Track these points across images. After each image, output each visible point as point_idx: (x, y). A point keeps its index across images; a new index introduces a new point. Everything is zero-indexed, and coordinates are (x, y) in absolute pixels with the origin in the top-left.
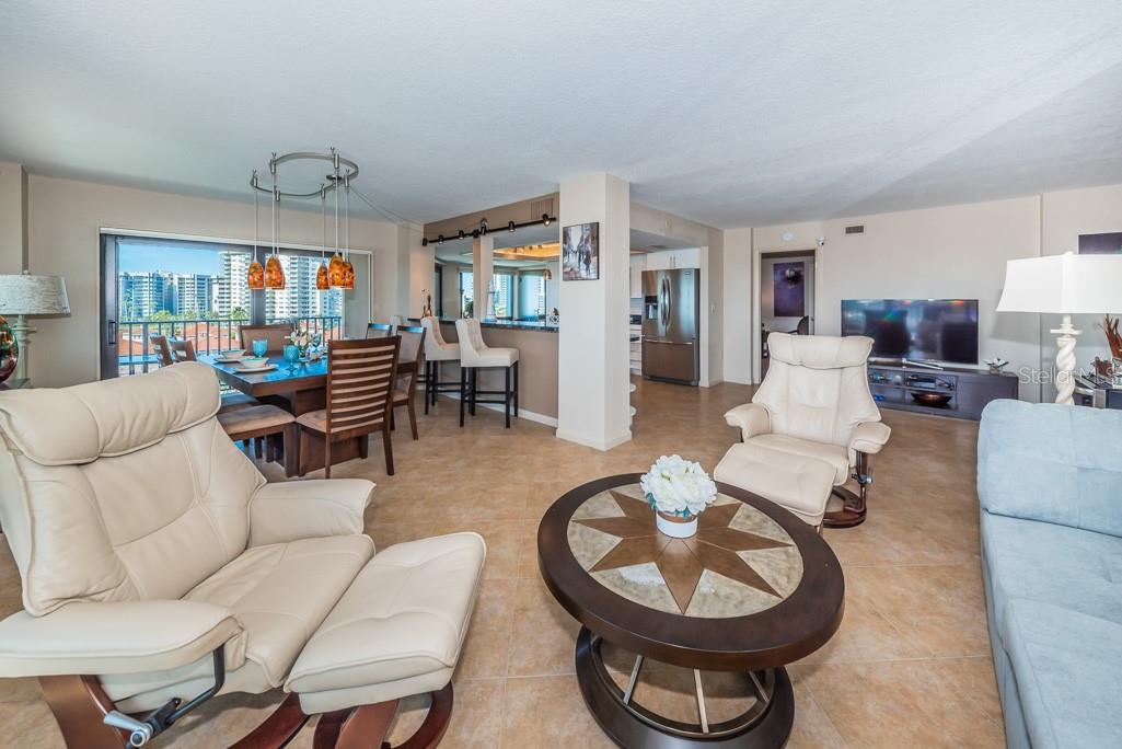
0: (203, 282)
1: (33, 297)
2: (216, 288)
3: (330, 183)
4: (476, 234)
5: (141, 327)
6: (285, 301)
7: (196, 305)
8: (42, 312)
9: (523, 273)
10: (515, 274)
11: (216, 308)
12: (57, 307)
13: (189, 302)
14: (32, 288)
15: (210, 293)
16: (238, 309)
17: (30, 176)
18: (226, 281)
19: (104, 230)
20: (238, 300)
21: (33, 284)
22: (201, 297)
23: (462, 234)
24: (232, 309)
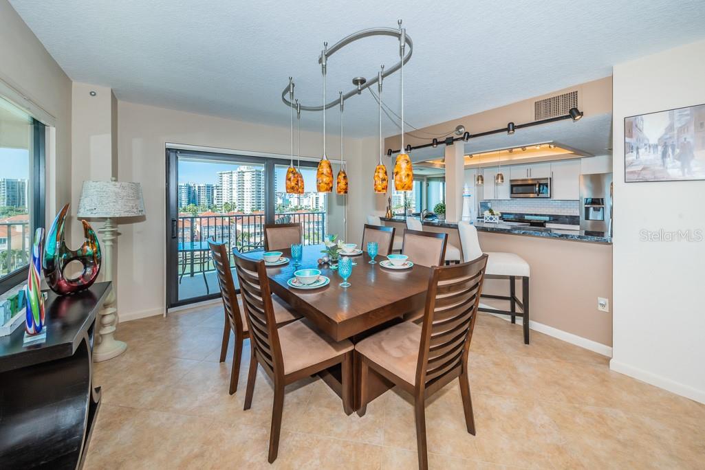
0: (210, 189)
1: (116, 202)
2: (215, 191)
3: (355, 87)
4: (450, 141)
5: (190, 219)
6: (249, 198)
7: (206, 201)
8: (124, 215)
9: (429, 179)
10: (423, 180)
11: (215, 202)
12: (135, 210)
13: (204, 199)
14: (117, 194)
15: (213, 195)
16: (227, 203)
17: (119, 102)
18: (220, 188)
19: (169, 145)
20: (226, 198)
21: (117, 190)
22: (208, 197)
23: (436, 142)
24: (223, 203)
